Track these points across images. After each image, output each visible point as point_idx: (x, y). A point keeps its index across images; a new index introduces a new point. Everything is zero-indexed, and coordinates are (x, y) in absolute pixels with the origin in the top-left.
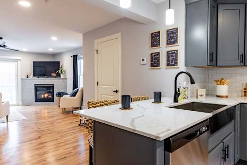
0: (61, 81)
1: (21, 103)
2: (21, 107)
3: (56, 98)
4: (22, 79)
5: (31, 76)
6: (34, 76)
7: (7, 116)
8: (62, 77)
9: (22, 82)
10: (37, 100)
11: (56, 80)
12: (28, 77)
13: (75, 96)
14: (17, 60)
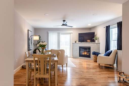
0: (96, 44)
1: (72, 56)
2: (72, 59)
3: (92, 56)
4: (73, 43)
5: (77, 42)
6: (79, 41)
7: (67, 64)
8: (96, 42)
9: (73, 45)
10: (81, 55)
11: (92, 44)
12: (75, 42)
13: (109, 55)
14: (70, 33)
